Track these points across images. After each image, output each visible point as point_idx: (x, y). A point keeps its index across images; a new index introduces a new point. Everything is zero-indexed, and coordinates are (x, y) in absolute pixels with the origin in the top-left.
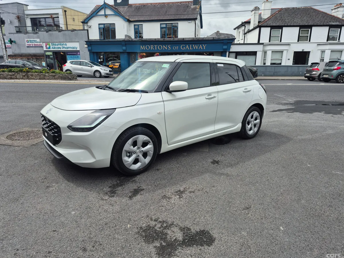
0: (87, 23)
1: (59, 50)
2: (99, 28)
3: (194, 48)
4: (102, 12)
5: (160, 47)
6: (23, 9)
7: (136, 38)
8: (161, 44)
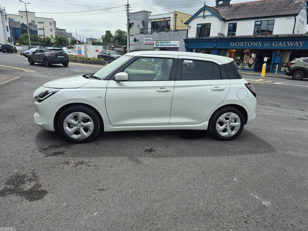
0: (188, 24)
1: (165, 47)
2: (197, 28)
3: (289, 45)
4: (202, 14)
5: (250, 44)
6: (147, 15)
7: (228, 35)
8: (252, 41)
